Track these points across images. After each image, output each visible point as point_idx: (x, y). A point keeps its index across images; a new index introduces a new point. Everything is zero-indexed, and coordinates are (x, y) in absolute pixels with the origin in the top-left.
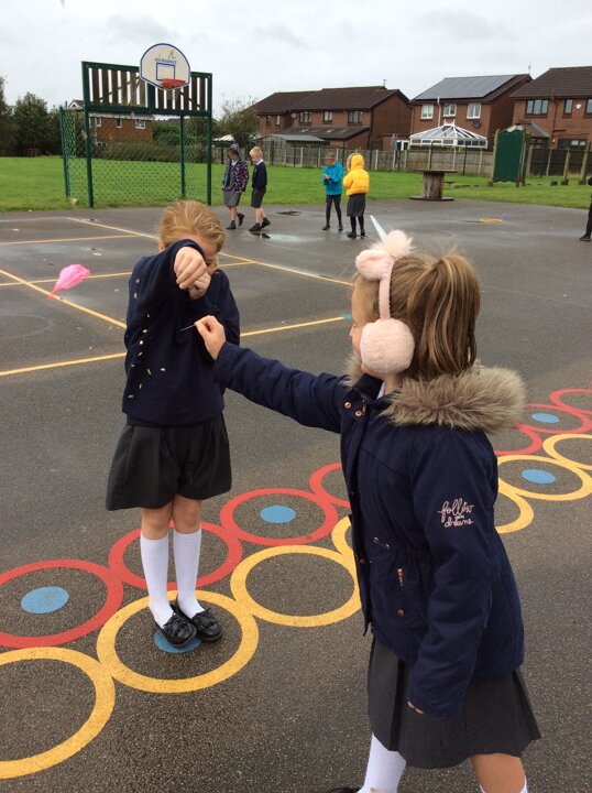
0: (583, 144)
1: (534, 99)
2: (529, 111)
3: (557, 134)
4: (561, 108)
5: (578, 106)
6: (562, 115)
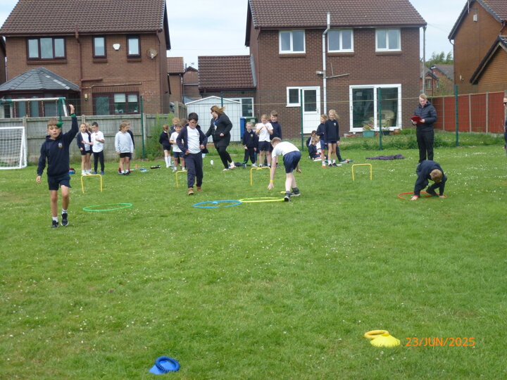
0: (133, 99)
1: (38, 37)
2: (33, 54)
3: (89, 86)
5: (117, 46)
6: (91, 60)
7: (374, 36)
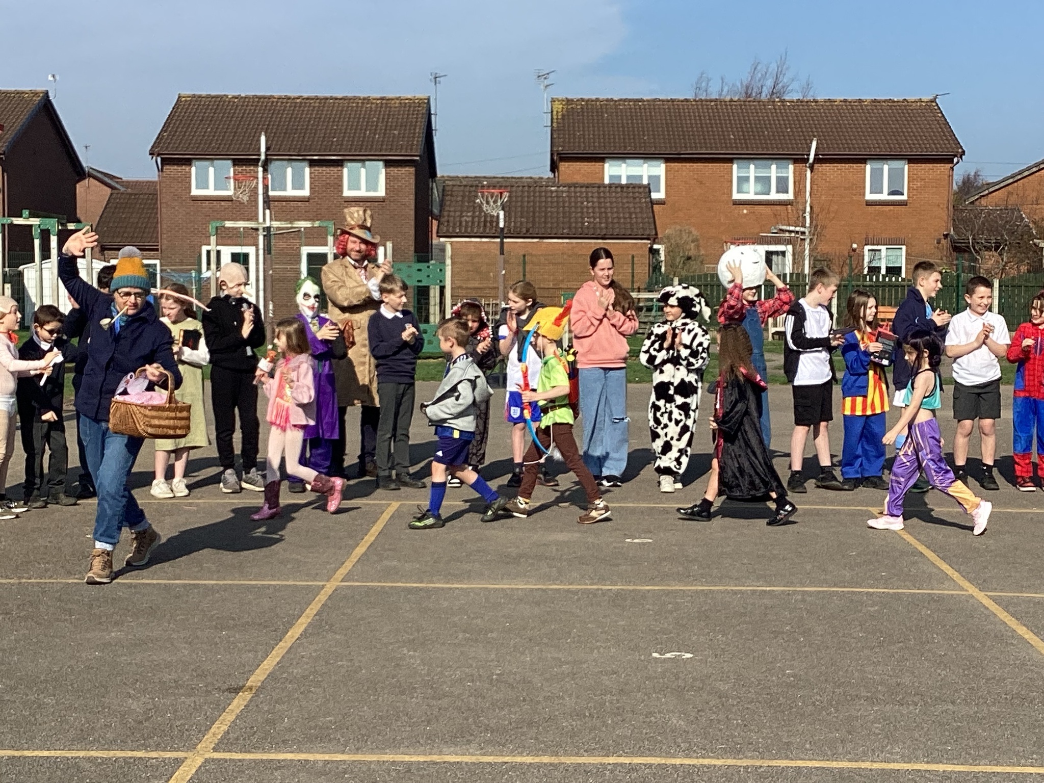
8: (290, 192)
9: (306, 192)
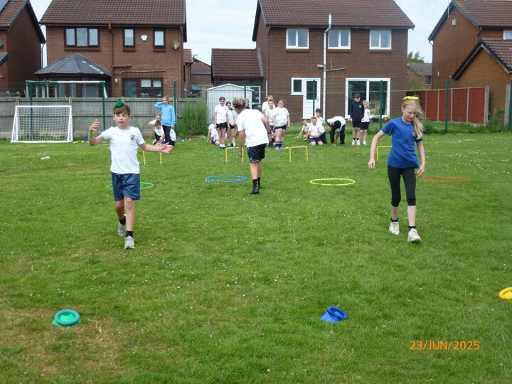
0: (157, 84)
1: (75, 26)
2: (70, 42)
3: (119, 72)
4: (118, 41)
5: (144, 38)
6: (122, 49)
7: (369, 36)
8: (340, 47)
9: (348, 47)
